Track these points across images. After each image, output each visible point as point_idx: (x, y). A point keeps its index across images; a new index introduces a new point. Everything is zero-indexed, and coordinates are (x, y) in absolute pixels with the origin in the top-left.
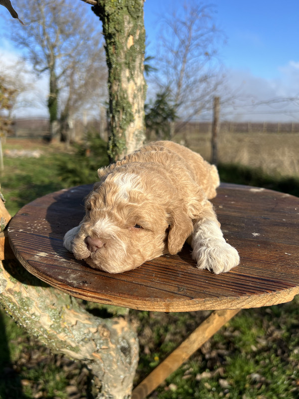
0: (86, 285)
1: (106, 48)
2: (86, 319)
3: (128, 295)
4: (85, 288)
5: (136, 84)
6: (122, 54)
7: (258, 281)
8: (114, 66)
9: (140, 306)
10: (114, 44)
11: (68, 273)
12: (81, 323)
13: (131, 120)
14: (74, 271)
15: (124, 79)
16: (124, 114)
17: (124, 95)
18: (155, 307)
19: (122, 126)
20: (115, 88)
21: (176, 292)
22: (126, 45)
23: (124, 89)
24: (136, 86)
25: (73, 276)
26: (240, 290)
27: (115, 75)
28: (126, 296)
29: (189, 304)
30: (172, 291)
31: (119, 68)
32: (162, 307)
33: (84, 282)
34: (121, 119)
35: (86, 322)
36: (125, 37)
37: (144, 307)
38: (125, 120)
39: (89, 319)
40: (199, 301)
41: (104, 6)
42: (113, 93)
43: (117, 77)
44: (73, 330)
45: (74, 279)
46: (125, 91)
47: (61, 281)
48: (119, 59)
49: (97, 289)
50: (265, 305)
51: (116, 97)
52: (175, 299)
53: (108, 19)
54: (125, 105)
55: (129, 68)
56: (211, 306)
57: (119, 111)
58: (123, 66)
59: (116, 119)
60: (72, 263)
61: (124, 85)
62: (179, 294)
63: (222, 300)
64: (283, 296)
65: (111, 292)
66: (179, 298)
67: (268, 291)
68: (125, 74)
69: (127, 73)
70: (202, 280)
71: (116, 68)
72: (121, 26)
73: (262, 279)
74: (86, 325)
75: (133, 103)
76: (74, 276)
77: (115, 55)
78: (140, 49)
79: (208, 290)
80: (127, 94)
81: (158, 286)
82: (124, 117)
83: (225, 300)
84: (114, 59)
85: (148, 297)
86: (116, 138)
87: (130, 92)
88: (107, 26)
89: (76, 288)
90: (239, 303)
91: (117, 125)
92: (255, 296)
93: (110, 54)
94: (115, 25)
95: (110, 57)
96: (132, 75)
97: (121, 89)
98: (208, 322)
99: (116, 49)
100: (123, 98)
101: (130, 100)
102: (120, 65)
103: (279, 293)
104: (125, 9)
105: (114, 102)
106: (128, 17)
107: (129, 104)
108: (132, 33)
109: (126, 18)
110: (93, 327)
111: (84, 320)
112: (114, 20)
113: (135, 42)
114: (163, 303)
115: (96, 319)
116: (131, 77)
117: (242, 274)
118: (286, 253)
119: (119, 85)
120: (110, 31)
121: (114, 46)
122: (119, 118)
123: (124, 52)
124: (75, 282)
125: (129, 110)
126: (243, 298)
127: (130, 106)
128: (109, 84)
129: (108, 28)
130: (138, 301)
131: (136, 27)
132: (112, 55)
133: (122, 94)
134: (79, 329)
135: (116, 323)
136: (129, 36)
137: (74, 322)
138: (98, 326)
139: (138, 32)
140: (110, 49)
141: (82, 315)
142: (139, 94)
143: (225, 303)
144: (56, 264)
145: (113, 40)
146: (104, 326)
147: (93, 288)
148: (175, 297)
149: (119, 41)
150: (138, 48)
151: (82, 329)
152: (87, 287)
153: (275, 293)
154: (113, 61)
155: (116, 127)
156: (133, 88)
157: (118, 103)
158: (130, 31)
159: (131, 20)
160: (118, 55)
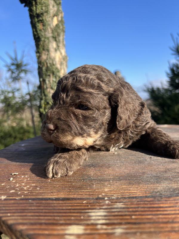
1: (34, 26)
5: (61, 54)
6: (50, 30)
8: (43, 39)
10: (42, 22)
15: (52, 50)
16: (54, 77)
17: (53, 62)
19: (53, 87)
20: (44, 57)
22: (52, 23)
23: (52, 58)
24: (62, 55)
27: (44, 46)
31: (47, 41)
34: (51, 82)
36: (51, 17)
38: (55, 82)
42: (42, 61)
43: (46, 48)
46: (54, 59)
48: (47, 33)
51: (45, 64)
53: (36, 3)
54: (54, 70)
55: (56, 40)
57: (49, 75)
58: (51, 39)
59: (47, 82)
61: (52, 54)
68: (52, 45)
69: (54, 45)
71: (45, 41)
72: (48, 8)
75: (61, 69)
77: (43, 30)
80: (55, 62)
84: (42, 33)
86: (47, 98)
87: (57, 59)
88: (34, 8)
91: (48, 86)
93: (38, 30)
94: (42, 7)
95: (39, 32)
96: (58, 46)
97: (50, 58)
99: (44, 25)
100: (53, 65)
101: (58, 66)
102: (48, 38)
105: (44, 68)
107: (58, 69)
108: (56, 15)
109: (51, 3)
112: (41, 3)
113: (59, 21)
116: (58, 48)
119: (48, 55)
120: (38, 12)
121: (42, 24)
122: (49, 81)
123: (51, 28)
125: (58, 74)
127: (58, 71)
128: (38, 54)
129: (36, 9)
131: (58, 11)
132: (40, 30)
133: (51, 62)
136: (54, 16)
139: (60, 15)
140: (38, 26)
142: (64, 62)
145: (41, 19)
149: (46, 20)
150: (61, 26)
154: (42, 36)
155: (47, 88)
156: (59, 57)
157: (47, 69)
158: (54, 13)
159: (55, 4)
160: (45, 30)
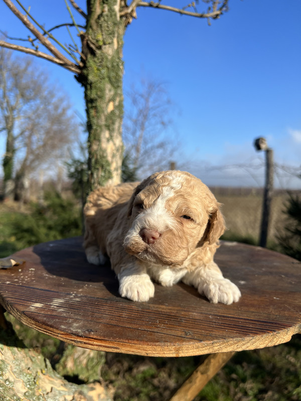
0: (92, 333)
1: (87, 111)
2: (62, 385)
3: (138, 340)
4: (92, 337)
5: (115, 144)
6: (103, 117)
7: (257, 323)
8: (94, 127)
9: (150, 352)
10: (95, 109)
11: (70, 322)
12: (57, 390)
13: (110, 176)
14: (76, 320)
15: (104, 140)
16: (103, 171)
17: (103, 154)
18: (165, 352)
19: (101, 183)
20: (95, 147)
21: (183, 336)
22: (107, 109)
23: (103, 149)
24: (115, 147)
25: (75, 325)
26: (243, 332)
27: (95, 135)
28: (136, 342)
29: (198, 348)
30: (179, 335)
31: (99, 130)
32: (172, 352)
33: (90, 331)
34: (100, 176)
35: (62, 388)
36: (105, 102)
37: (154, 352)
38: (104, 177)
39: (65, 385)
40: (207, 344)
41: (88, 75)
42: (93, 152)
43: (97, 138)
44: (48, 397)
45: (77, 328)
46: (104, 151)
47: (63, 330)
48: (99, 121)
49: (104, 337)
50: (268, 346)
51: (95, 156)
52: (184, 343)
53: (91, 87)
54: (104, 163)
55: (109, 129)
56: (218, 348)
57: (98, 169)
58: (103, 128)
59: (95, 176)
60: (72, 313)
61: (104, 145)
62: (187, 338)
63: (228, 342)
64: (282, 336)
65: (120, 338)
66: (189, 341)
67: (269, 332)
68: (104, 135)
69: (106, 134)
70: (206, 325)
71: (96, 130)
72: (103, 93)
73: (260, 322)
74: (62, 392)
75: (112, 162)
76: (77, 325)
77: (96, 118)
78: (119, 115)
79: (214, 333)
80: (107, 154)
81: (165, 332)
82: (103, 174)
83: (231, 341)
84: (95, 121)
85: (158, 342)
87: (109, 151)
88: (89, 92)
89: (81, 337)
90: (244, 345)
91: (96, 181)
92: (258, 337)
93: (91, 117)
94: (97, 92)
95: (91, 119)
96: (111, 136)
97: (101, 149)
98: (191, 382)
99: (97, 112)
100: (103, 157)
101: (109, 158)
102: (100, 127)
103: (279, 333)
104: (107, 79)
105: (93, 160)
106: (108, 86)
108: (112, 99)
110: (69, 395)
111: (59, 387)
112: (96, 88)
113: (115, 107)
114: (173, 347)
115: (72, 385)
116: (111, 138)
117: (241, 317)
118: (275, 298)
119: (98, 145)
120: (92, 97)
122: (97, 175)
123: (105, 116)
124: (79, 331)
125: (108, 168)
126: (247, 338)
127: (109, 164)
128: (89, 144)
129: (90, 94)
130: (148, 347)
131: (116, 94)
132: (93, 117)
133: (101, 153)
134: (54, 398)
135: (93, 389)
137: (49, 390)
138: (74, 393)
139: (118, 100)
140: (91, 113)
141: (57, 380)
142: (117, 154)
143: (231, 345)
144: (54, 314)
145: (94, 105)
146: (81, 393)
147: (100, 336)
148: (183, 341)
149: (100, 106)
150: (117, 112)
151: (58, 397)
152: (93, 335)
153: (275, 333)
154: (94, 124)
155: (94, 183)
156: (111, 148)
157: (97, 162)
158: (111, 98)
159: (112, 88)
160: (98, 118)
